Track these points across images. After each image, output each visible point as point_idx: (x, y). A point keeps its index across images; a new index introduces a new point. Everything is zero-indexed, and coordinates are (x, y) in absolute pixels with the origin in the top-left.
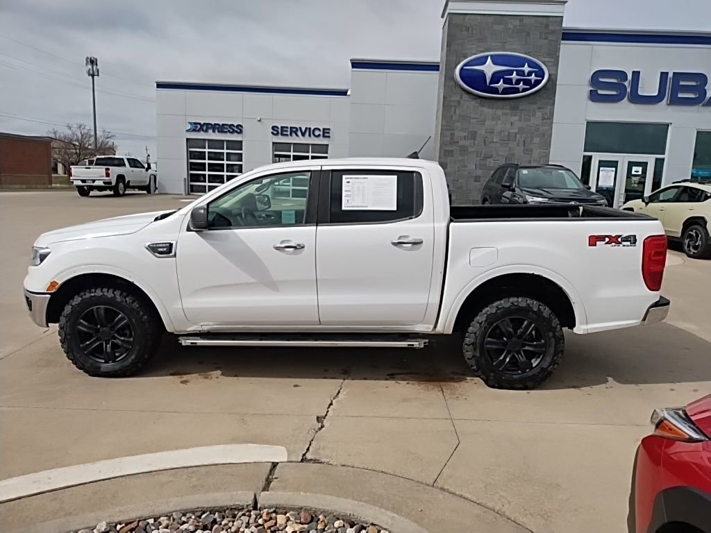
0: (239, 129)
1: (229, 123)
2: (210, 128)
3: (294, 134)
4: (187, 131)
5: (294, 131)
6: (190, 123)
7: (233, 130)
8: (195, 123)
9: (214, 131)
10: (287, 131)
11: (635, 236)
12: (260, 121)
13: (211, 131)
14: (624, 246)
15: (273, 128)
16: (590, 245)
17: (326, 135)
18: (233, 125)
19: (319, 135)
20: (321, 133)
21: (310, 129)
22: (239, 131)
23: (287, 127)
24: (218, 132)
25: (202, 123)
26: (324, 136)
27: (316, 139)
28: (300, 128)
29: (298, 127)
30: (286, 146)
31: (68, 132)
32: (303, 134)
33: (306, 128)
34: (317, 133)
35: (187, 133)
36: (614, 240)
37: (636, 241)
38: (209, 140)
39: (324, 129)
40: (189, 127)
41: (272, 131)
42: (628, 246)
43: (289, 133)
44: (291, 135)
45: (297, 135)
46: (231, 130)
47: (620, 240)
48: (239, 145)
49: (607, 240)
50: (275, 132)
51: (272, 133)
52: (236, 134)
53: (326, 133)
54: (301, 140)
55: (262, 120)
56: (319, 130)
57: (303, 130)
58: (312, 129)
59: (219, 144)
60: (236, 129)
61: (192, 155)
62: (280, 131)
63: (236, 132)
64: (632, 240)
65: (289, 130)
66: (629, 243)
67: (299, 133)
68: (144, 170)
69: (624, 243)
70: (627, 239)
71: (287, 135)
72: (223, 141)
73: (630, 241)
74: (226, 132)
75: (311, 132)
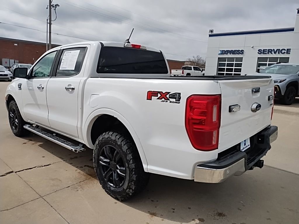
0: (242, 52)
1: (237, 50)
2: (228, 53)
3: (270, 53)
4: (219, 54)
5: (270, 51)
6: (220, 51)
7: (239, 52)
8: (223, 51)
9: (230, 54)
10: (266, 52)
11: (180, 93)
12: (253, 47)
13: (229, 54)
14: (171, 102)
15: (259, 50)
16: (147, 99)
17: (289, 52)
18: (239, 50)
19: (285, 53)
20: (286, 52)
21: (279, 49)
22: (242, 53)
23: (267, 50)
24: (232, 54)
25: (226, 50)
26: (287, 53)
27: (282, 54)
28: (274, 50)
29: (272, 49)
30: (265, 59)
31: (193, 59)
32: (275, 53)
33: (277, 50)
34: (283, 51)
35: (219, 55)
36: (164, 96)
37: (180, 98)
38: (228, 58)
39: (287, 49)
40: (220, 52)
41: (258, 52)
42: (173, 102)
43: (267, 53)
44: (268, 53)
45: (271, 53)
46: (238, 53)
47: (168, 96)
48: (241, 59)
49: (159, 95)
50: (260, 53)
51: (258, 53)
52: (240, 54)
53: (288, 51)
54: (274, 56)
55: (254, 47)
56: (285, 50)
57: (275, 50)
58: (281, 49)
59: (232, 59)
60: (240, 52)
61: (219, 65)
62: (262, 51)
63: (241, 53)
64: (177, 97)
65: (267, 51)
66: (174, 100)
67: (273, 52)
68: (200, 71)
69: (171, 100)
70: (173, 96)
71: (266, 53)
72: (234, 58)
73: (176, 98)
74: (236, 54)
75: (279, 51)
